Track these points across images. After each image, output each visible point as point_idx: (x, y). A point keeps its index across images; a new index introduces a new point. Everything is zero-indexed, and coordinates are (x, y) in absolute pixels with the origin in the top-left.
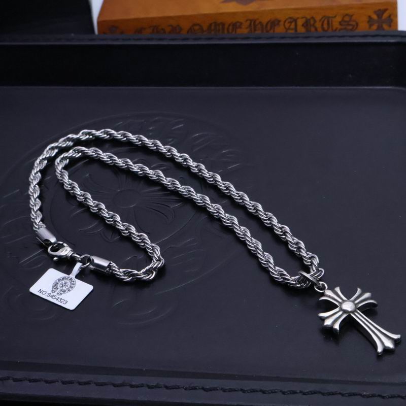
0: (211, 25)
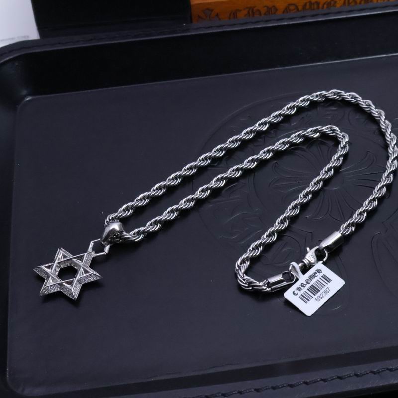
0: (306, 5)
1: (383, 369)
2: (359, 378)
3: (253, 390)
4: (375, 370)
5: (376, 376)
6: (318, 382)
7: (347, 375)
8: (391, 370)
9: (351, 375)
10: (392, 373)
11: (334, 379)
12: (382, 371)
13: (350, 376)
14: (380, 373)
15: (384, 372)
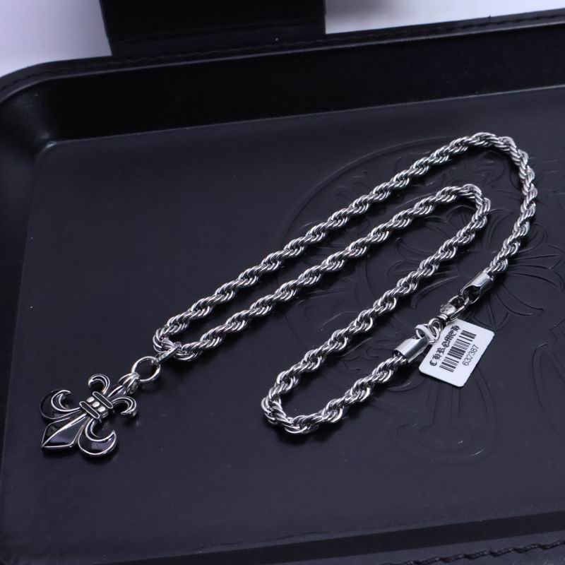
1: (533, 546)
2: (497, 558)
4: (522, 547)
6: (435, 563)
7: (478, 553)
8: (544, 547)
9: (486, 553)
10: (546, 551)
11: (459, 559)
12: (532, 548)
13: (484, 555)
15: (535, 550)
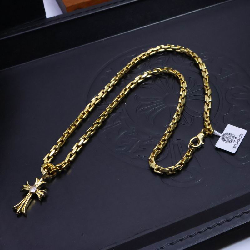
2: (231, 222)
3: (169, 244)
4: (238, 215)
5: (239, 218)
7: (222, 222)
10: (249, 214)
14: (241, 216)
15: (244, 215)
